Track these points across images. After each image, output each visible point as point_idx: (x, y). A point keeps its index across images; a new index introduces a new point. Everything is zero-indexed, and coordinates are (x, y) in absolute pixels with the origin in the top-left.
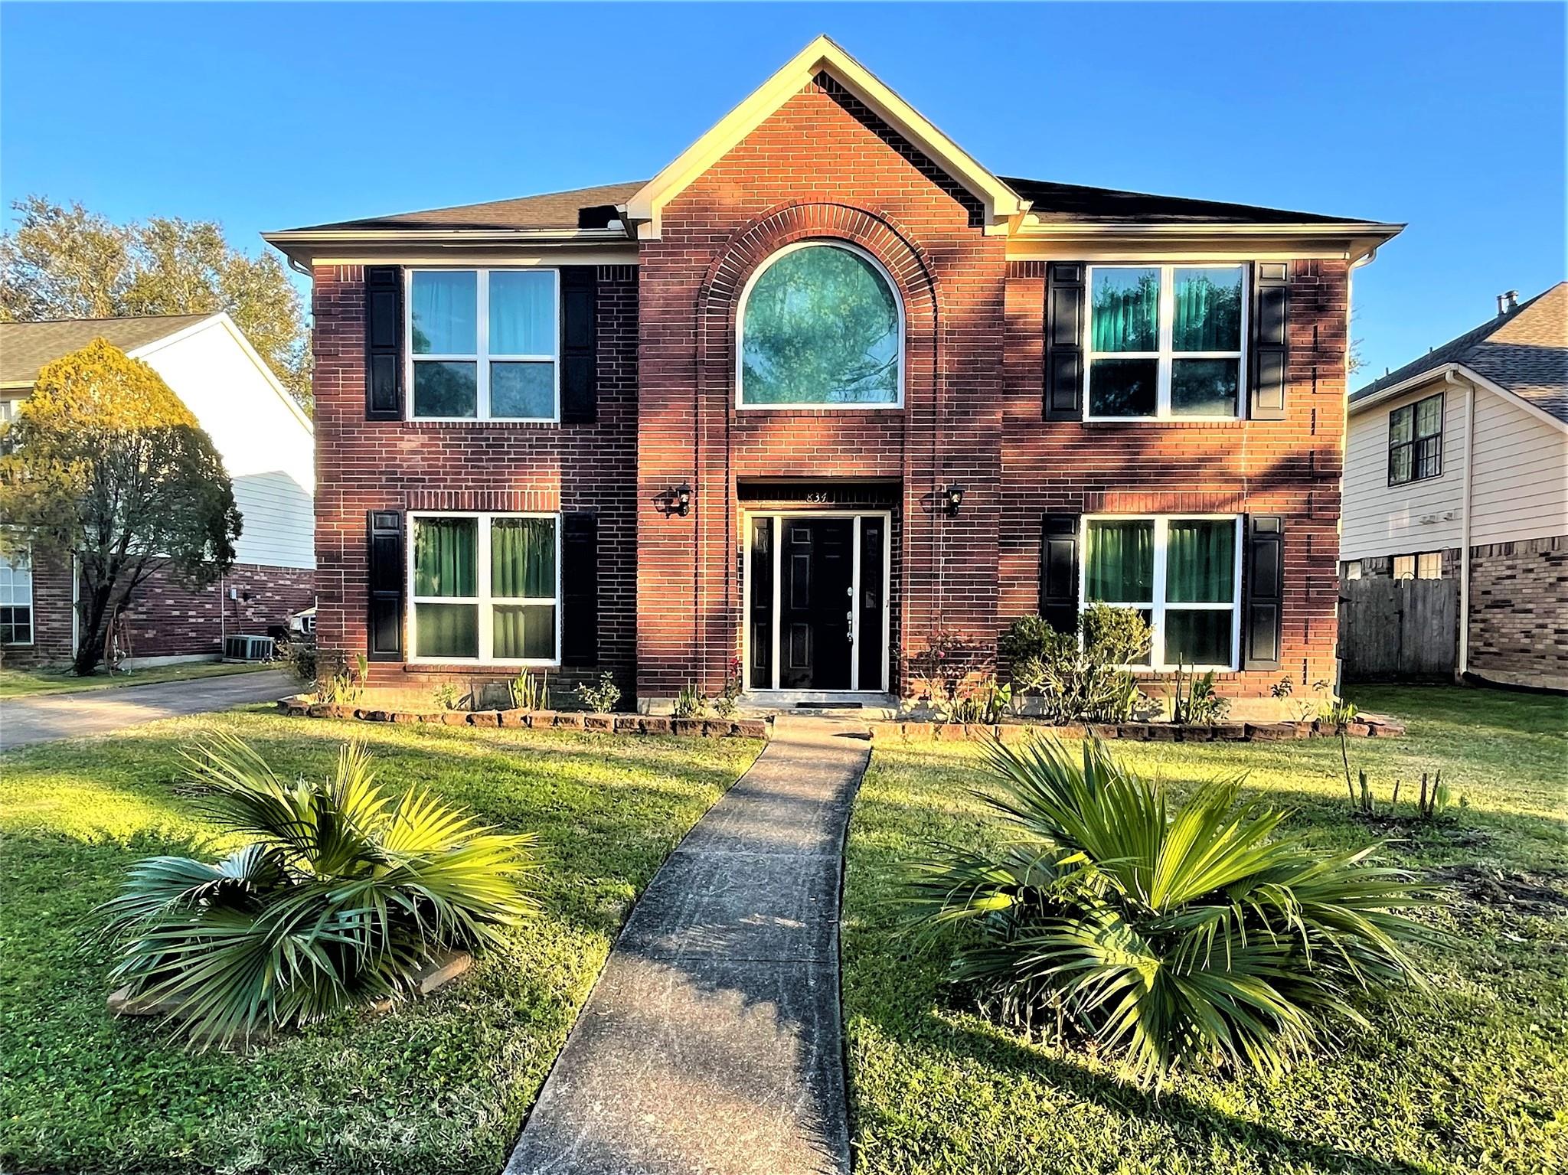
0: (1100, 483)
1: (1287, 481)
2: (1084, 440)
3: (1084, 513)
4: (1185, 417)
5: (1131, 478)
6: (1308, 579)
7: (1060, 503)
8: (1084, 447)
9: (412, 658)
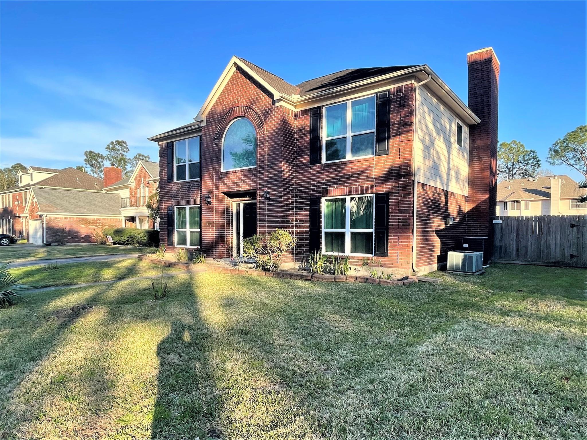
0: (327, 184)
1: (390, 179)
2: (321, 170)
3: (323, 197)
4: (357, 158)
5: (337, 182)
6: (399, 219)
7: (315, 194)
8: (321, 173)
9: (176, 245)
